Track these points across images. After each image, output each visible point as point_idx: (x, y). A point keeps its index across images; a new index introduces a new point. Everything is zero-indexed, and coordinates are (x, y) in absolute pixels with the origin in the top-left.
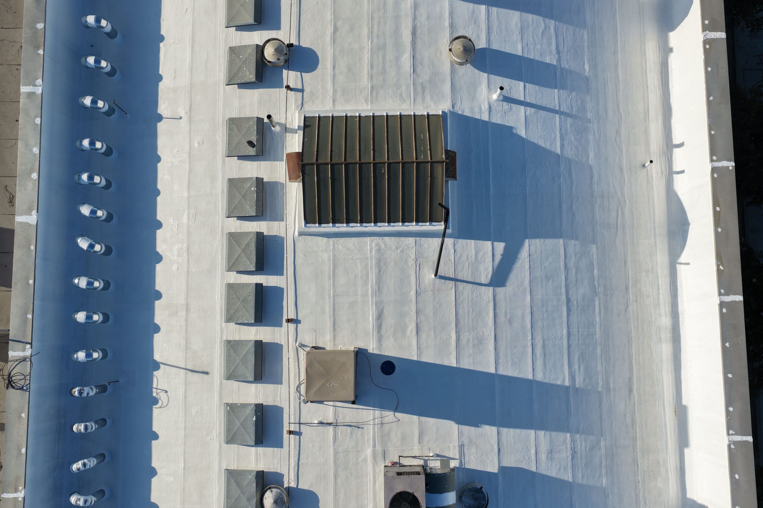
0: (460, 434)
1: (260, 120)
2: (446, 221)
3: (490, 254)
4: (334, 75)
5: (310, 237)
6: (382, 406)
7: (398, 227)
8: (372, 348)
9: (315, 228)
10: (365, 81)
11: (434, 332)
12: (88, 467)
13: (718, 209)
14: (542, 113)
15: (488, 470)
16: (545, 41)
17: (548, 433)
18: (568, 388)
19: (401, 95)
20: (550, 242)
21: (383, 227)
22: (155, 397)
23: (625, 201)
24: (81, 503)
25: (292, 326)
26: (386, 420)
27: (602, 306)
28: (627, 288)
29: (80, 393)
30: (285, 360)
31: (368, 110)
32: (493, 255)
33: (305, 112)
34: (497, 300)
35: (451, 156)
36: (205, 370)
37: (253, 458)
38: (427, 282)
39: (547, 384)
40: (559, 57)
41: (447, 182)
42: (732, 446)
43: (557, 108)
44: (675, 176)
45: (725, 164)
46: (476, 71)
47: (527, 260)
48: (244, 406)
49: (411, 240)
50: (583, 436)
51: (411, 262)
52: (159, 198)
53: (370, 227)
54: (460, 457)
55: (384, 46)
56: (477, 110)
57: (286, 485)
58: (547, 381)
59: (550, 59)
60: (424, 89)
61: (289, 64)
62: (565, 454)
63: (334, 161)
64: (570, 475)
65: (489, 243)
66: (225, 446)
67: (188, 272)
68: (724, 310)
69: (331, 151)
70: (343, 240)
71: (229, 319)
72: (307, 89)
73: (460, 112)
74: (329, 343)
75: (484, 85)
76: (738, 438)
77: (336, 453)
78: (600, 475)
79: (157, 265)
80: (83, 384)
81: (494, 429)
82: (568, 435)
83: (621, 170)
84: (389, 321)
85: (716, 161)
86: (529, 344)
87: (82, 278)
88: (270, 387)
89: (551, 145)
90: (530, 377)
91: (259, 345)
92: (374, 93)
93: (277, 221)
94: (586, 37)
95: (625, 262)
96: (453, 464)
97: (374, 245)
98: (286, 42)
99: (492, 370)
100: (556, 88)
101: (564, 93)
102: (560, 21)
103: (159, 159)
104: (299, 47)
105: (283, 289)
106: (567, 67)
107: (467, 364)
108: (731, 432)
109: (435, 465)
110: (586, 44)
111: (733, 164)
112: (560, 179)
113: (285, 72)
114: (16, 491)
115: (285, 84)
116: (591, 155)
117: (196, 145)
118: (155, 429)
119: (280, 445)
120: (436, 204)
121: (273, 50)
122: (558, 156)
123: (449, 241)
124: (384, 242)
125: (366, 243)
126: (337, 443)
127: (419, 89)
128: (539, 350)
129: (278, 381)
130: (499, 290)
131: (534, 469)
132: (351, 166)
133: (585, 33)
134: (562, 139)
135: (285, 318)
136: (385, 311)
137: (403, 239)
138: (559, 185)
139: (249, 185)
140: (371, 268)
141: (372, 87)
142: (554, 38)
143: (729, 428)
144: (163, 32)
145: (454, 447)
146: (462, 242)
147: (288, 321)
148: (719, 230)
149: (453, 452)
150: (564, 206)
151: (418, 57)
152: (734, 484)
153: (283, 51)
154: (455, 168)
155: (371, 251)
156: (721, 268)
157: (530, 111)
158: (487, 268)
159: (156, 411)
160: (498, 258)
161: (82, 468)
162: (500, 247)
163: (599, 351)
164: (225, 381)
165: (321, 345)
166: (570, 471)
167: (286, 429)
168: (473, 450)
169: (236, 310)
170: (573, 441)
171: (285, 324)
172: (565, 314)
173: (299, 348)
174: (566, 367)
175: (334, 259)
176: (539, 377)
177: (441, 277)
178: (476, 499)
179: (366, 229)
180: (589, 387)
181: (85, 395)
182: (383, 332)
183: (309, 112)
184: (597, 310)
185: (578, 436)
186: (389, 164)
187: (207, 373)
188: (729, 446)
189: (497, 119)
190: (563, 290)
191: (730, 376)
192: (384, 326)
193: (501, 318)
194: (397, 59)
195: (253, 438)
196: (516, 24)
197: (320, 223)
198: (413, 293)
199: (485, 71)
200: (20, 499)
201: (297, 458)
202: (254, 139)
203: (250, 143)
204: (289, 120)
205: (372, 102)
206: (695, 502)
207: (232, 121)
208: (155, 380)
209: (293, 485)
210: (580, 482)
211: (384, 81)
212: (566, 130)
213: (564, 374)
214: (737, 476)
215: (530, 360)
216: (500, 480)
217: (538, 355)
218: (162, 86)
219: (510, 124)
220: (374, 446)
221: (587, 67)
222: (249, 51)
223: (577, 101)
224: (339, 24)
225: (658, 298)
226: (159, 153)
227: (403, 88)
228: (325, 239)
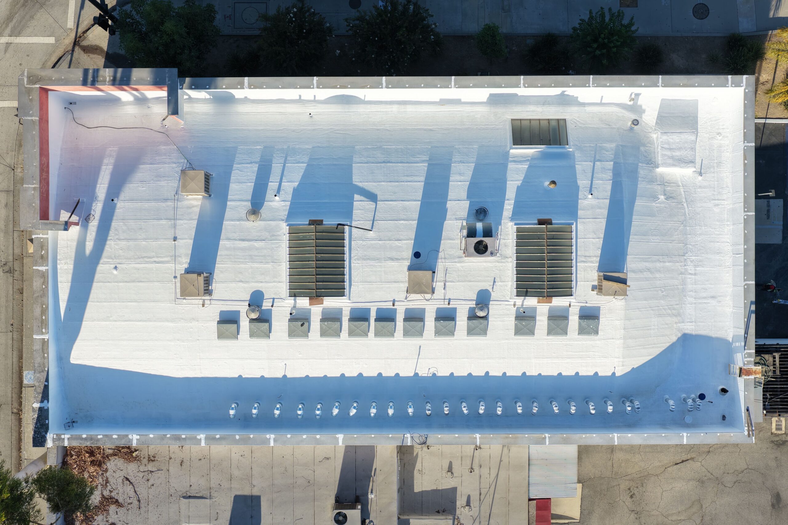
0: (450, 220)
1: (290, 320)
2: (344, 225)
3: (360, 202)
4: (266, 282)
5: (351, 294)
6: (436, 258)
7: (346, 249)
8: (407, 263)
9: (347, 291)
10: (269, 266)
11: (400, 232)
12: (466, 406)
13: (338, 86)
14: (285, 173)
15: (468, 206)
16: (245, 170)
17: (451, 175)
18: (429, 164)
19: (277, 247)
20: (354, 171)
21: (347, 257)
22: (432, 375)
23: (331, 129)
24: (483, 408)
25: (396, 303)
26: (443, 256)
27: (387, 144)
28: (378, 130)
29: (429, 410)
30: (413, 307)
31: (286, 265)
32: (361, 201)
33: (286, 297)
34: (384, 200)
35: (312, 222)
36: (418, 347)
37: (462, 323)
38: (374, 235)
39: (426, 175)
40: (254, 162)
41: (324, 225)
42: (457, 86)
43: (282, 165)
44: (316, 99)
45: (315, 82)
46: (263, 207)
47: (363, 183)
48: (436, 327)
49: (353, 243)
50: (453, 157)
51: (364, 243)
52: (328, 376)
53: (347, 263)
54: (461, 220)
55: (250, 256)
56: (285, 208)
57: (475, 306)
58: (425, 175)
59: (255, 168)
60: (273, 235)
61: (259, 306)
62: (461, 167)
63: (315, 281)
64: (472, 164)
65: (355, 203)
66: (455, 337)
67: (368, 358)
68: (390, 86)
69: (309, 282)
70: (353, 278)
71: (393, 335)
72: (273, 296)
73: (286, 217)
74: (405, 285)
75: (271, 203)
76: (453, 83)
77: (459, 281)
78: (472, 148)
79: (364, 375)
80: (425, 409)
81: (448, 202)
82: (452, 165)
83: (314, 130)
84: (394, 254)
85: (313, 86)
86: (406, 183)
87: (371, 412)
88: (427, 315)
89: (302, 169)
90: (423, 183)
91: (406, 319)
92: (275, 261)
93: (342, 312)
94: (241, 147)
95: (364, 130)
96: (465, 224)
97: (355, 262)
98: (248, 307)
99: (420, 202)
100: (271, 165)
101: (274, 161)
102: (234, 161)
103: (307, 376)
104: (250, 301)
105: (377, 308)
106: (259, 158)
107: (416, 216)
108: (450, 86)
109: (465, 232)
110: (246, 147)
111: (315, 77)
112: (320, 165)
113: (263, 308)
114: (476, 438)
115: (271, 308)
116: (307, 147)
117: (301, 356)
118: (448, 375)
119: (455, 309)
120: (336, 231)
121: (253, 314)
122: (308, 165)
123: (354, 224)
124: (354, 257)
125: (354, 266)
126: (454, 281)
127: (273, 238)
128: (409, 179)
129: (423, 310)
130: (378, 199)
131: (468, 183)
132: (317, 273)
133: (239, 147)
134: (298, 163)
135: (392, 307)
136: (389, 256)
137: (352, 247)
138: (324, 165)
139: (324, 326)
140: (367, 263)
141: (273, 262)
142: (243, 165)
143: (447, 87)
144: (237, 376)
145: (457, 223)
146: (354, 217)
147: (394, 305)
148: (349, 86)
149: (459, 224)
150: (335, 163)
151: (256, 238)
152: (475, 86)
153: (253, 309)
154: (318, 220)
155: (359, 263)
156: (369, 86)
157: (284, 179)
158: (368, 204)
159: (439, 374)
160: (362, 198)
161: (466, 408)
162: (357, 197)
163: (410, 147)
164: (423, 338)
165: (406, 289)
166: (470, 164)
167: (447, 306)
168: (458, 213)
169: (388, 331)
170: (455, 162)
171: (395, 307)
172: (391, 164)
173: (408, 299)
174: (418, 165)
175: (362, 282)
176: (423, 179)
177: (372, 228)
178: (481, 213)
179: (348, 265)
180: (429, 153)
181: (430, 408)
182: (399, 258)
183: (286, 295)
184: (389, 147)
185: (453, 159)
186: (316, 253)
187: (420, 347)
188: (456, 88)
189: (289, 197)
190: (379, 165)
191: (422, 85)
192: (396, 257)
193: (393, 197)
194: (257, 249)
195: (451, 322)
196: (237, 185)
197: (344, 289)
198: (380, 242)
199: (263, 203)
200: (480, 436)
201: (461, 301)
202: (300, 323)
203: (302, 325)
204: (289, 305)
205: (280, 262)
206: (488, 98)
207: (290, 335)
208: (423, 375)
209: (474, 303)
210: (475, 159)
211: (269, 256)
212: (294, 160)
213: (422, 166)
214: (471, 85)
215: (415, 183)
216: (473, 200)
217: (412, 179)
218: (266, 376)
219: (292, 190)
220: (456, 262)
221: (258, 147)
222: (252, 326)
223: (278, 153)
224: (238, 280)
225: (383, 112)
226: (304, 376)
227: (273, 246)
228: (352, 287)
